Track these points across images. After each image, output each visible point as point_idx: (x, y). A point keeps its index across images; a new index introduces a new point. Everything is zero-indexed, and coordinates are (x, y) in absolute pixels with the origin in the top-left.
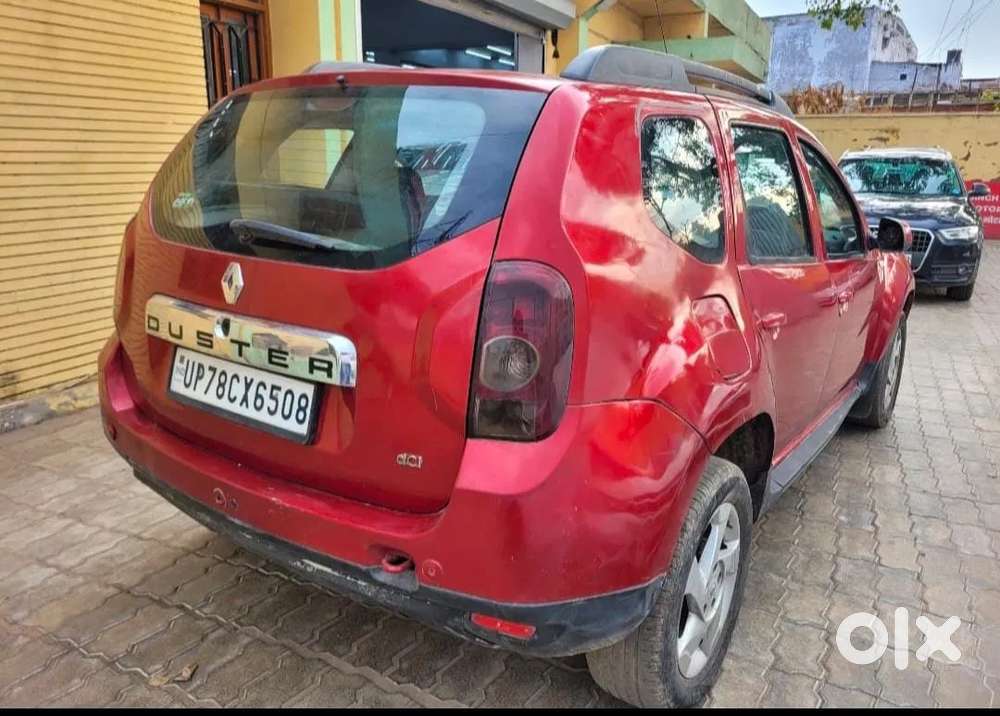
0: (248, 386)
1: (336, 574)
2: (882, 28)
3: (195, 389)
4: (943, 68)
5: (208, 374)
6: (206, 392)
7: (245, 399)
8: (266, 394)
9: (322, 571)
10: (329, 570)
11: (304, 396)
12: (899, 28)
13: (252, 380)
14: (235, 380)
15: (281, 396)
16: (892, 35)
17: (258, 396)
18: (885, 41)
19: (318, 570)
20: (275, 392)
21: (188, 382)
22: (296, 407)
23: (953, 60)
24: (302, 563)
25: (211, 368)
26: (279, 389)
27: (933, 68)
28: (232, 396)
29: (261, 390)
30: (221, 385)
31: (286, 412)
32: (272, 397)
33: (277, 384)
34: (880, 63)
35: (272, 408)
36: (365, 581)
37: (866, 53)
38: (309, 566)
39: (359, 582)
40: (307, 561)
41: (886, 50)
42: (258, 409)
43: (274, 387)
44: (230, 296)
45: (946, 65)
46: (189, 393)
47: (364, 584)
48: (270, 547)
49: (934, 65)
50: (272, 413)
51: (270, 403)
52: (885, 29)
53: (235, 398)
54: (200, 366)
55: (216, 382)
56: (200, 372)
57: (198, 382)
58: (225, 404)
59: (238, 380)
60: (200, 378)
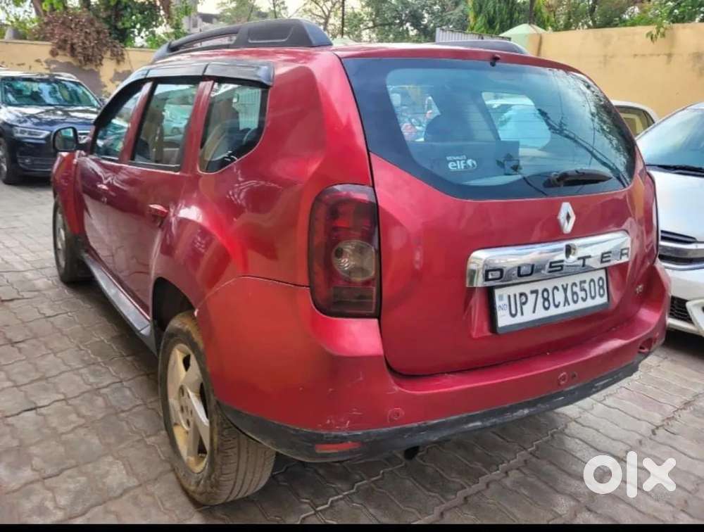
0: (565, 290)
3: (522, 314)
5: (532, 298)
6: (534, 312)
7: (566, 300)
8: (578, 289)
11: (601, 278)
13: (567, 285)
14: (555, 291)
15: (586, 286)
17: (574, 293)
20: (583, 285)
21: (513, 312)
22: (597, 288)
25: (532, 292)
26: (585, 282)
28: (557, 303)
29: (574, 288)
30: (546, 299)
31: (593, 294)
32: (581, 289)
33: (583, 279)
35: (584, 296)
42: (575, 302)
43: (582, 282)
44: (568, 227)
46: (519, 319)
50: (584, 300)
51: (582, 294)
53: (559, 303)
54: (521, 294)
55: (540, 300)
56: (524, 299)
57: (524, 307)
58: (553, 311)
59: (558, 290)
60: (524, 303)
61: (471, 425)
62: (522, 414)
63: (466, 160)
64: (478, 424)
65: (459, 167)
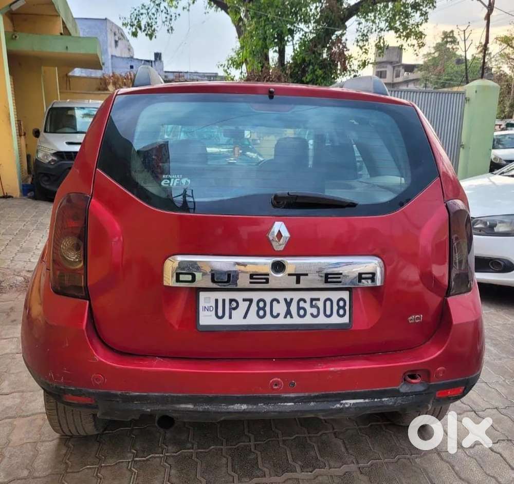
0: (289, 304)
1: (367, 401)
2: (113, 34)
3: (230, 318)
4: (153, 63)
6: (245, 317)
7: (289, 313)
8: (307, 306)
9: (357, 403)
10: (362, 401)
11: (342, 299)
12: (122, 35)
13: (292, 300)
14: (275, 303)
15: (320, 304)
16: (119, 39)
17: (299, 308)
18: (116, 42)
19: (354, 404)
20: (314, 303)
21: (220, 315)
22: (335, 307)
23: (158, 59)
24: (341, 404)
26: (318, 300)
27: (148, 63)
28: (275, 314)
29: (302, 304)
30: (261, 309)
31: (328, 313)
32: (312, 306)
33: (315, 297)
34: (115, 56)
35: (315, 313)
36: (387, 397)
37: (107, 50)
38: (347, 403)
39: (383, 400)
40: (344, 402)
41: (118, 48)
42: (302, 316)
43: (312, 300)
45: (155, 61)
46: (226, 321)
47: (386, 399)
48: (312, 404)
49: (148, 61)
50: (316, 316)
51: (310, 310)
52: (115, 34)
53: (278, 315)
54: (231, 301)
55: (254, 308)
56: (234, 305)
57: (233, 312)
58: (268, 320)
59: (278, 302)
60: (235, 309)
61: (183, 406)
62: (239, 408)
63: (181, 179)
64: (190, 406)
65: (171, 185)
